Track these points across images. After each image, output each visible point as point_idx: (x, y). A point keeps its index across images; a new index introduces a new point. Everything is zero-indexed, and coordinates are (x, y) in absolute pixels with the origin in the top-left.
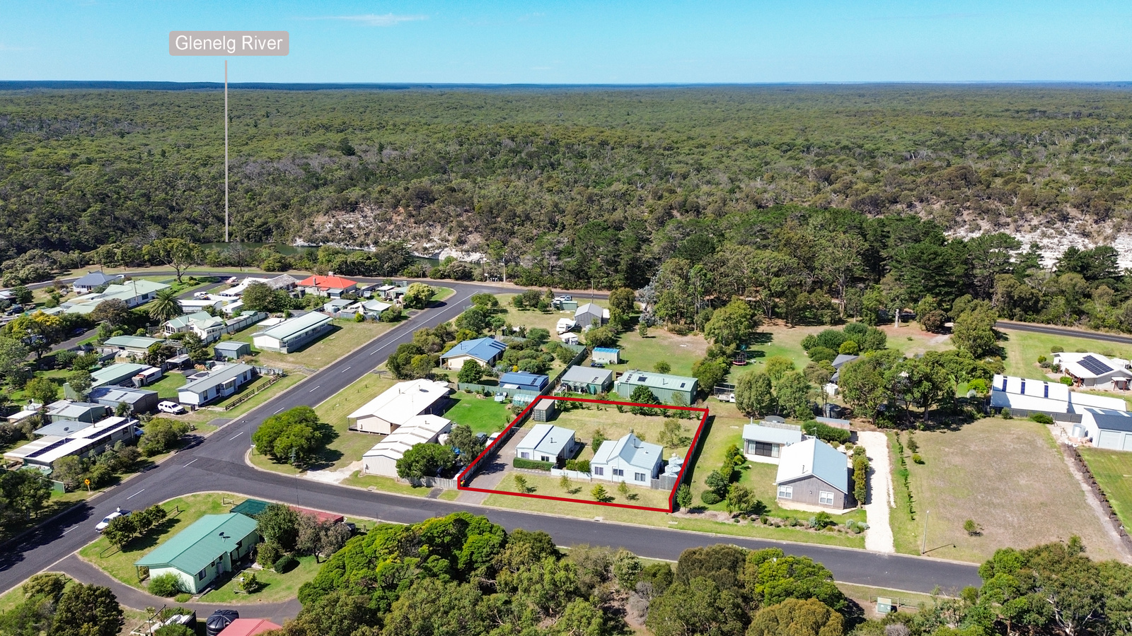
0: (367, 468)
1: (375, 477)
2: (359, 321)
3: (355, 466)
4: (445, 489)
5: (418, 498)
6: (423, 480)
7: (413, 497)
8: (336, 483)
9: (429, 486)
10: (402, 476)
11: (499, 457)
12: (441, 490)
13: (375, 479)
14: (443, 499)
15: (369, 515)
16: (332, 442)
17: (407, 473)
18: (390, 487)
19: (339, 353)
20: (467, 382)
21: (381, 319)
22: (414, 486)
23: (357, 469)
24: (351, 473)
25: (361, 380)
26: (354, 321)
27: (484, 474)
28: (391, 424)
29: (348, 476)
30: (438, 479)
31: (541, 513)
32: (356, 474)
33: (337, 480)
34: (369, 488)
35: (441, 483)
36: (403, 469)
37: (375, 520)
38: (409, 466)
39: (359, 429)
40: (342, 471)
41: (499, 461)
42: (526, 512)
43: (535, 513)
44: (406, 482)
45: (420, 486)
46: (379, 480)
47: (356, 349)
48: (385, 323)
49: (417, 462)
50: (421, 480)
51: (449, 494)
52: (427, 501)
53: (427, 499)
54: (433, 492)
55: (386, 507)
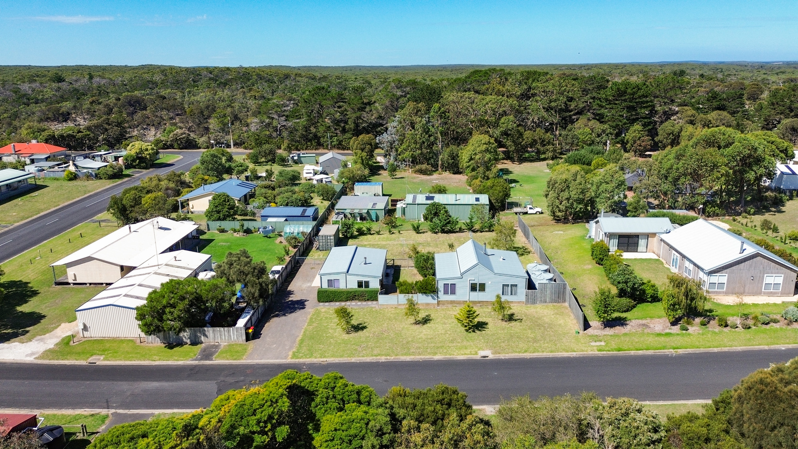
0: (85, 328)
1: (100, 341)
2: (71, 179)
3: (64, 330)
4: (223, 344)
5: (180, 363)
6: (185, 335)
7: (170, 363)
8: (30, 360)
9: (195, 342)
10: (148, 333)
11: (290, 293)
12: (217, 347)
13: (101, 345)
14: (223, 358)
15: (92, 405)
16: (26, 302)
17: (157, 327)
18: (128, 353)
19: (42, 207)
20: (219, 219)
21: (97, 177)
22: (171, 346)
23: (69, 333)
24: (57, 340)
25: (74, 230)
26: (64, 179)
27: (277, 316)
28: (122, 268)
29: (52, 346)
30: (209, 331)
31: (392, 358)
32: (67, 341)
33: (32, 354)
34: (91, 360)
35: (214, 336)
36: (149, 319)
37: (104, 412)
38: (160, 315)
39: (70, 281)
40: (42, 340)
41: (293, 298)
42: (368, 359)
43: (383, 359)
44: (155, 342)
45: (181, 344)
46: (108, 345)
47: (66, 204)
48: (104, 180)
49: (173, 306)
50: (181, 335)
51: (231, 349)
52: (196, 366)
53: (196, 363)
54: (204, 350)
55: (125, 387)
